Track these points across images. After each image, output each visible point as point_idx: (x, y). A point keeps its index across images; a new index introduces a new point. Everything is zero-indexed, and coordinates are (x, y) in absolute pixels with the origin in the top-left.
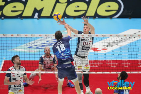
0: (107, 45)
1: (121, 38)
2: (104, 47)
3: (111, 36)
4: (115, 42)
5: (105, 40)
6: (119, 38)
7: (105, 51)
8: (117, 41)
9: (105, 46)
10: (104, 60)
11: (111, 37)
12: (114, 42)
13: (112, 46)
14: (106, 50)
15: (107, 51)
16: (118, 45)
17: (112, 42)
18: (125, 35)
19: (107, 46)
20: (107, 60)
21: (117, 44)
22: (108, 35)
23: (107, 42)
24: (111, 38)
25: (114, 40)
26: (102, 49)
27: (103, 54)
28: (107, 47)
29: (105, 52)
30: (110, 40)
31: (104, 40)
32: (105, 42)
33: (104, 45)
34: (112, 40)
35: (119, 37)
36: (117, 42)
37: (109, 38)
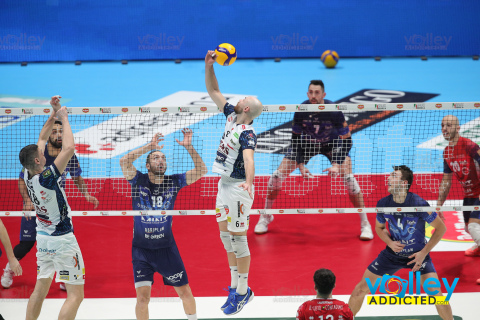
0: (114, 135)
1: (152, 118)
2: (104, 142)
3: (125, 110)
4: (137, 126)
5: (110, 122)
6: (147, 119)
7: (109, 152)
8: (141, 124)
9: (109, 140)
10: (105, 177)
11: (125, 115)
12: (133, 128)
13: (128, 139)
14: (111, 149)
15: (114, 154)
16: (145, 135)
17: (128, 126)
18: (164, 110)
19: (115, 139)
20: (113, 176)
21: (143, 133)
22: (116, 109)
23: (114, 127)
24: (124, 118)
25: (133, 123)
26: (100, 147)
27: (103, 160)
28: (114, 143)
29: (109, 157)
30: (124, 123)
31: (105, 123)
32: (109, 127)
33: (105, 136)
34: (128, 122)
35: (148, 115)
36: (141, 127)
37: (119, 118)
